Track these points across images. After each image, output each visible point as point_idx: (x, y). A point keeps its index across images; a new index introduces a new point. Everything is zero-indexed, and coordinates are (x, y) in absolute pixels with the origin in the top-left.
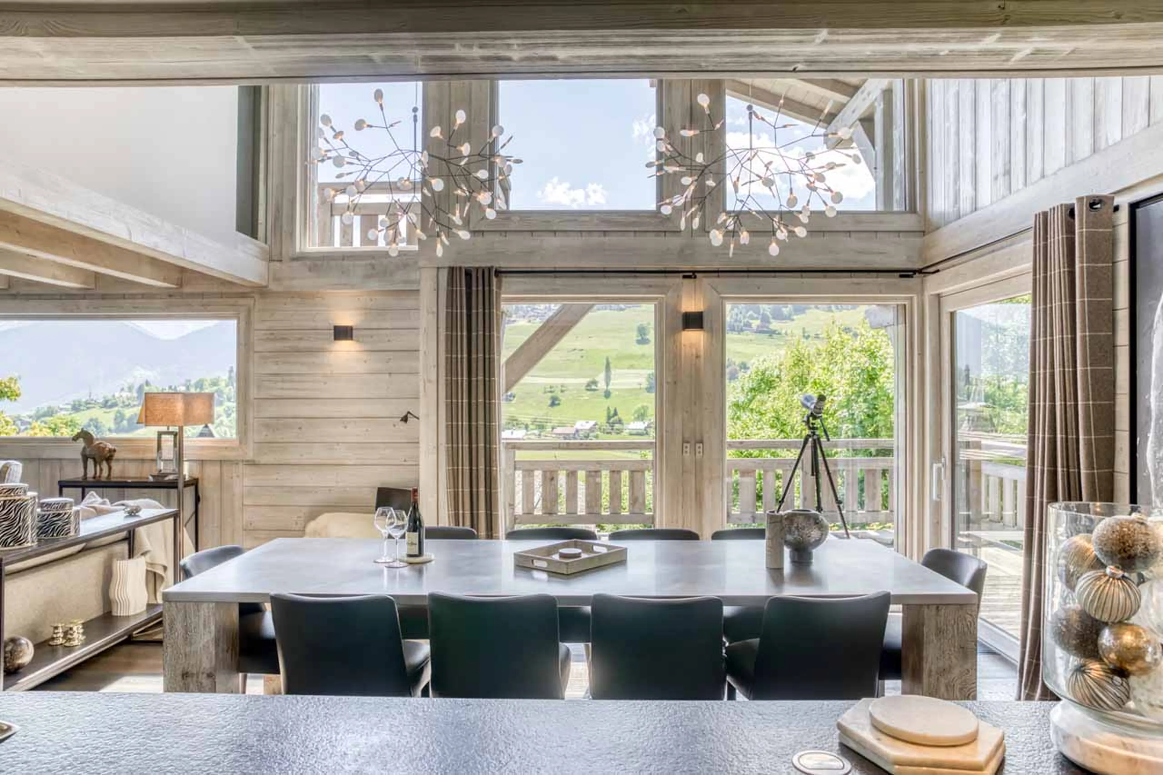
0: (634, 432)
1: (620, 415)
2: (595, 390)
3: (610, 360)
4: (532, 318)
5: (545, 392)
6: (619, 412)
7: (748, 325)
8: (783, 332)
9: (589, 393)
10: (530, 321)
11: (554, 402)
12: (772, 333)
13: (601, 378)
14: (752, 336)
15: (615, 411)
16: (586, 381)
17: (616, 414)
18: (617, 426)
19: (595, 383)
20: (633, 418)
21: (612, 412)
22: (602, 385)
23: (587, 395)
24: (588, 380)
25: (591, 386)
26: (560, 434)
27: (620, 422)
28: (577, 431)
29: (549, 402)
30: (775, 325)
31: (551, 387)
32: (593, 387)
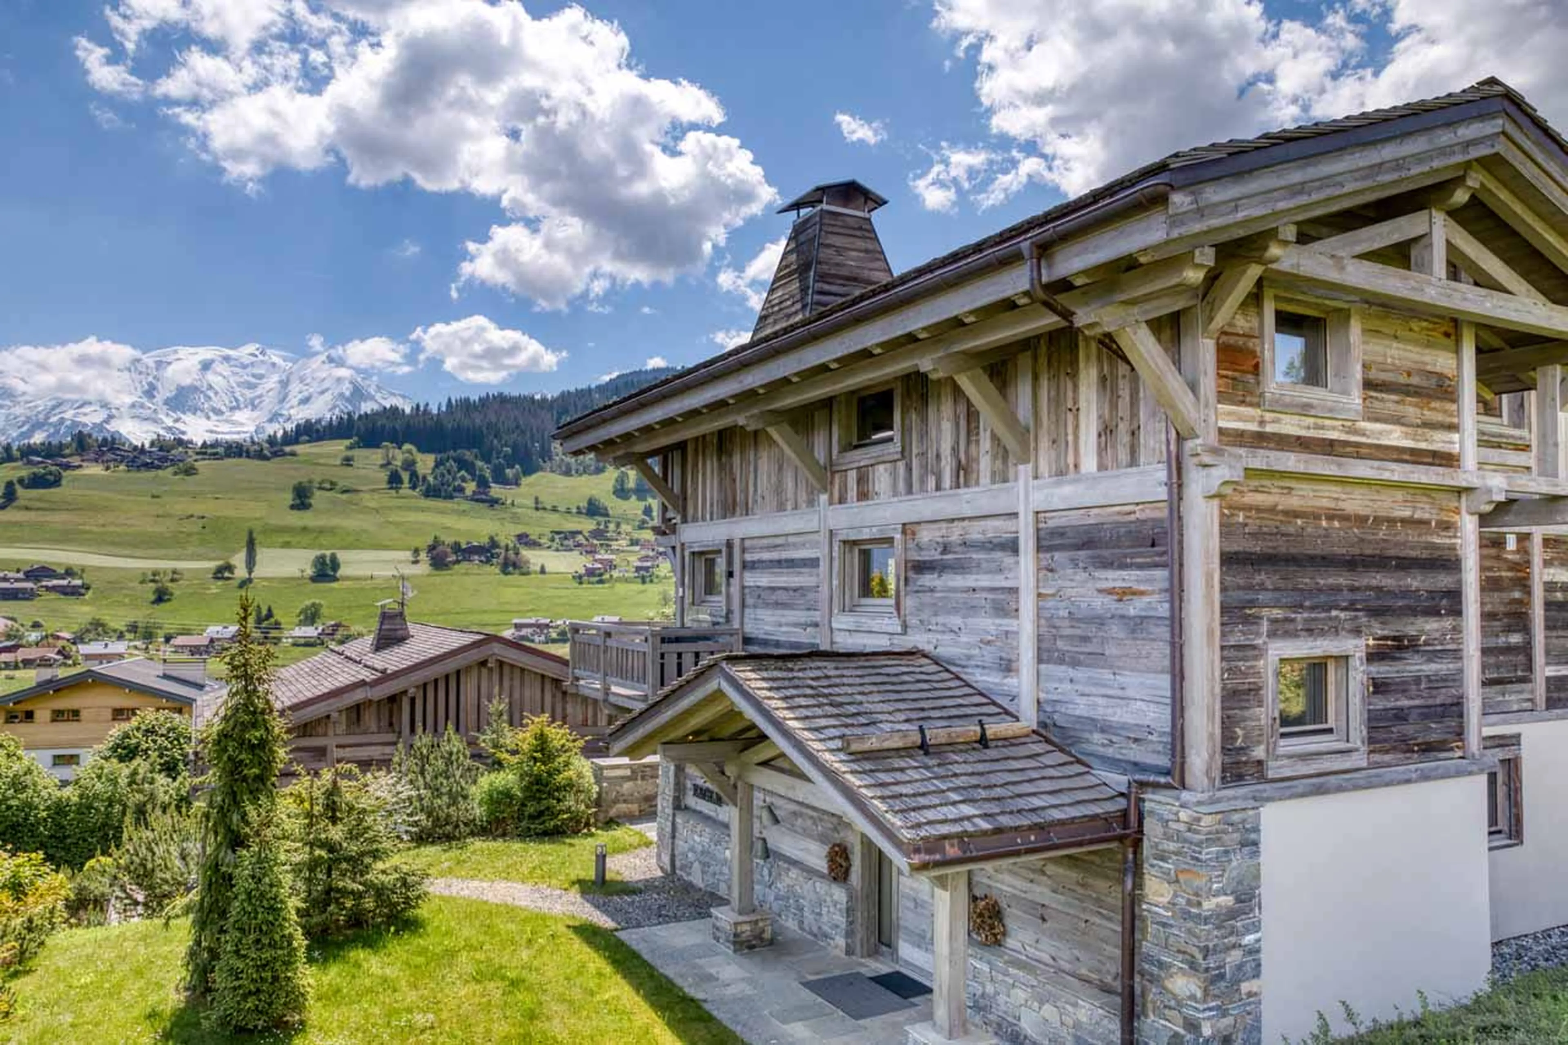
0: (302, 641)
1: (278, 615)
2: (228, 579)
3: (255, 535)
4: (112, 465)
5: (142, 582)
6: (275, 612)
7: (461, 490)
8: (509, 502)
9: (220, 583)
10: (108, 468)
11: (161, 597)
12: (493, 502)
13: (239, 560)
14: (466, 505)
15: (270, 610)
16: (213, 565)
17: (270, 615)
18: (274, 633)
19: (229, 568)
20: (296, 620)
21: (264, 612)
22: (241, 572)
23: (215, 588)
24: (220, 563)
25: (222, 572)
26: (182, 647)
27: (277, 626)
28: (212, 641)
29: (153, 597)
30: (496, 491)
31: (154, 575)
32: (227, 574)
